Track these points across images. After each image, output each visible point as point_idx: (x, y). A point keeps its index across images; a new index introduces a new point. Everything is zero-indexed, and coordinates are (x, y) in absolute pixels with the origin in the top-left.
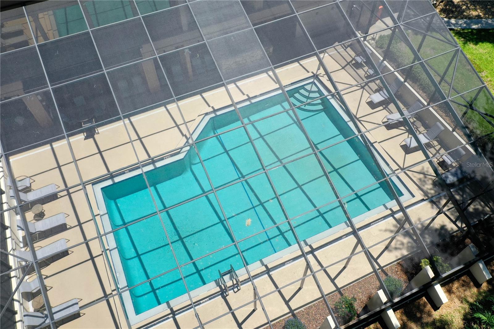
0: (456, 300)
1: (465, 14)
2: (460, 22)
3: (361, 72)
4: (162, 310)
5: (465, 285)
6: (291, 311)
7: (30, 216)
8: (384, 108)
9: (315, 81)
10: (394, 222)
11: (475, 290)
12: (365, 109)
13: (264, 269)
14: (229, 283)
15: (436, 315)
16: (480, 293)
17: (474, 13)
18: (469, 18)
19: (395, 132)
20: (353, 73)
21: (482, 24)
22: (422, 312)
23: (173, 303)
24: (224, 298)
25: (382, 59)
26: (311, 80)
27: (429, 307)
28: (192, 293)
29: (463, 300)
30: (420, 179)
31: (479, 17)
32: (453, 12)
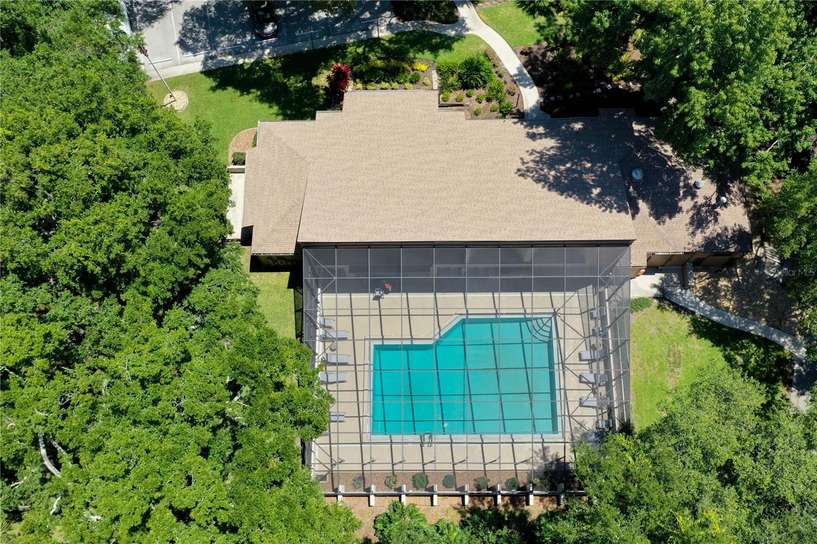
0: (542, 506)
1: (718, 301)
2: (708, 308)
3: (592, 323)
4: (386, 438)
5: (552, 501)
6: (454, 470)
7: (328, 344)
8: (588, 364)
9: (553, 318)
10: (541, 448)
11: (555, 506)
12: (574, 359)
13: (450, 441)
14: (427, 440)
15: (526, 508)
16: (557, 508)
17: (726, 304)
18: (718, 307)
19: (584, 386)
20: (586, 322)
21: (724, 317)
22: (520, 503)
23: (393, 437)
24: (422, 447)
25: (609, 324)
26: (550, 316)
27: (525, 503)
28: (405, 437)
29: (545, 507)
30: (576, 428)
31: (727, 309)
32: (710, 293)
